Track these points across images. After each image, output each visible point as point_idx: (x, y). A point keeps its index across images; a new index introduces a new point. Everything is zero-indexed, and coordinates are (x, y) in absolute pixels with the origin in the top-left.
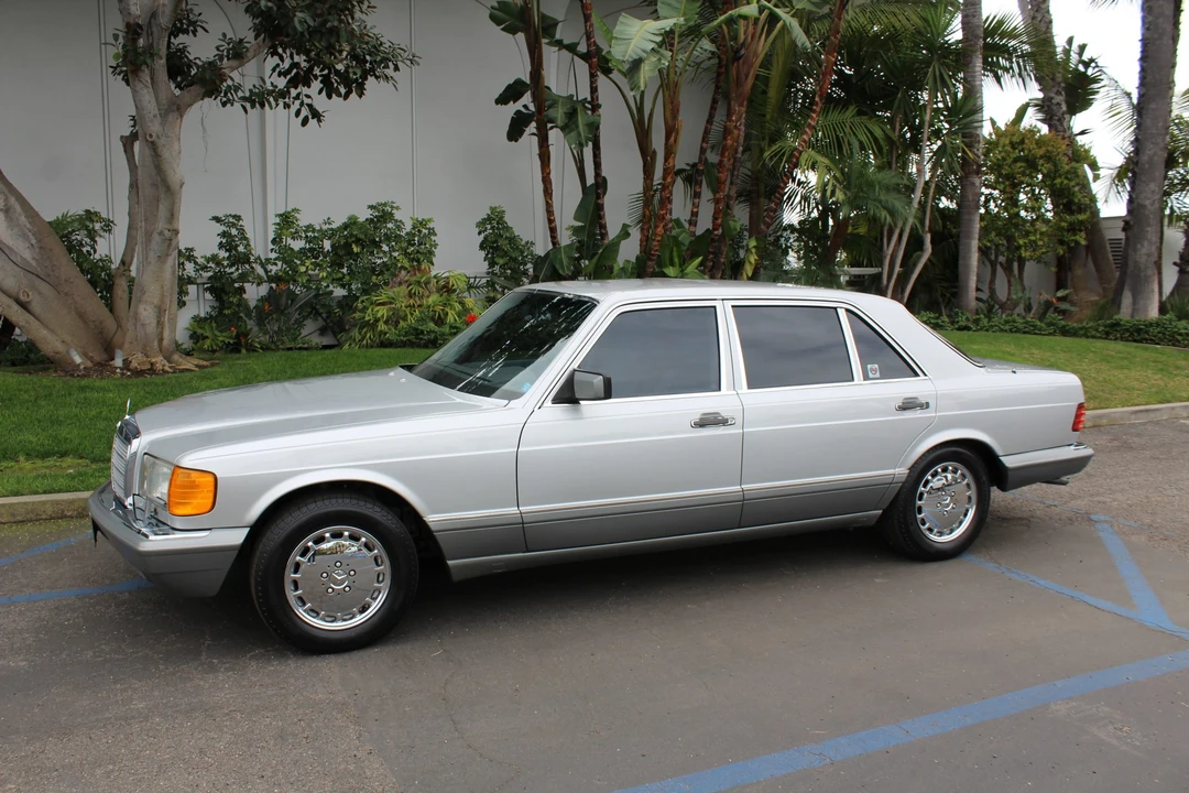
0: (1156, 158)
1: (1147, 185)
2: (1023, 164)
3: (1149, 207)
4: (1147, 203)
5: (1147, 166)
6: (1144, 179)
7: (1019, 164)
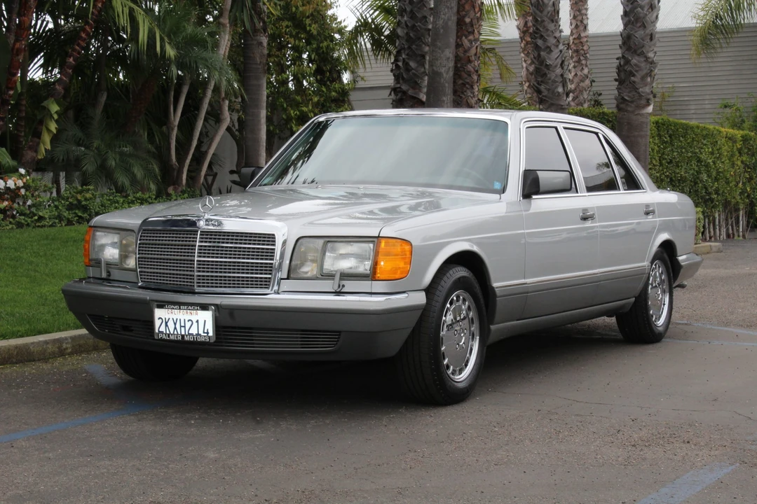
0: (450, 23)
1: (443, 51)
2: (290, 24)
3: (445, 75)
4: (443, 70)
5: (442, 31)
6: (439, 44)
7: (285, 23)
